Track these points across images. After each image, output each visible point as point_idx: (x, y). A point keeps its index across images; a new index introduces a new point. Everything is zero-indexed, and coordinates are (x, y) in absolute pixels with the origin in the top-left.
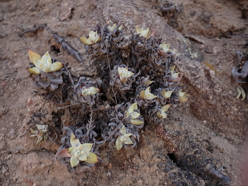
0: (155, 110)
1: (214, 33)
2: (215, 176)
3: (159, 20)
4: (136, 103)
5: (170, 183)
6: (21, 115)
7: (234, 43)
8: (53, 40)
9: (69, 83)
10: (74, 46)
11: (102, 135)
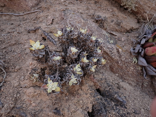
0: (89, 68)
1: (123, 30)
2: (119, 100)
3: (94, 25)
4: (79, 64)
5: (96, 103)
6: (27, 70)
7: (133, 35)
8: (43, 34)
9: (48, 54)
10: (52, 37)
11: (63, 79)
